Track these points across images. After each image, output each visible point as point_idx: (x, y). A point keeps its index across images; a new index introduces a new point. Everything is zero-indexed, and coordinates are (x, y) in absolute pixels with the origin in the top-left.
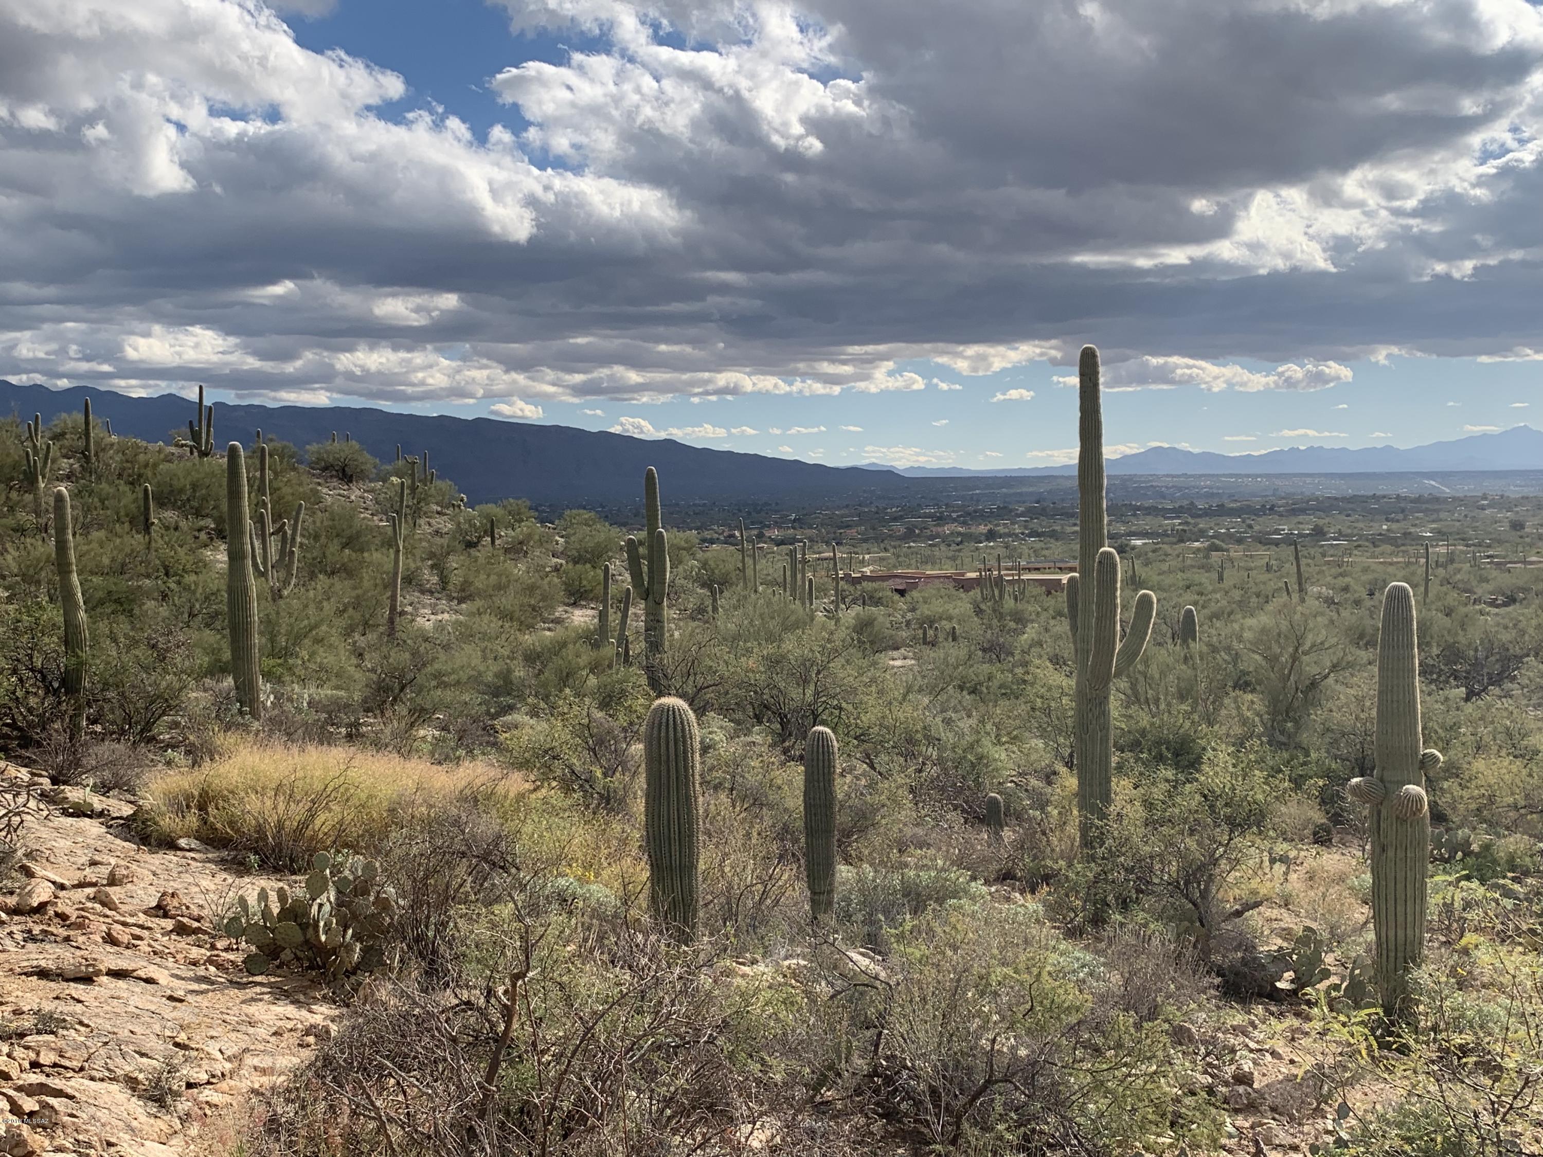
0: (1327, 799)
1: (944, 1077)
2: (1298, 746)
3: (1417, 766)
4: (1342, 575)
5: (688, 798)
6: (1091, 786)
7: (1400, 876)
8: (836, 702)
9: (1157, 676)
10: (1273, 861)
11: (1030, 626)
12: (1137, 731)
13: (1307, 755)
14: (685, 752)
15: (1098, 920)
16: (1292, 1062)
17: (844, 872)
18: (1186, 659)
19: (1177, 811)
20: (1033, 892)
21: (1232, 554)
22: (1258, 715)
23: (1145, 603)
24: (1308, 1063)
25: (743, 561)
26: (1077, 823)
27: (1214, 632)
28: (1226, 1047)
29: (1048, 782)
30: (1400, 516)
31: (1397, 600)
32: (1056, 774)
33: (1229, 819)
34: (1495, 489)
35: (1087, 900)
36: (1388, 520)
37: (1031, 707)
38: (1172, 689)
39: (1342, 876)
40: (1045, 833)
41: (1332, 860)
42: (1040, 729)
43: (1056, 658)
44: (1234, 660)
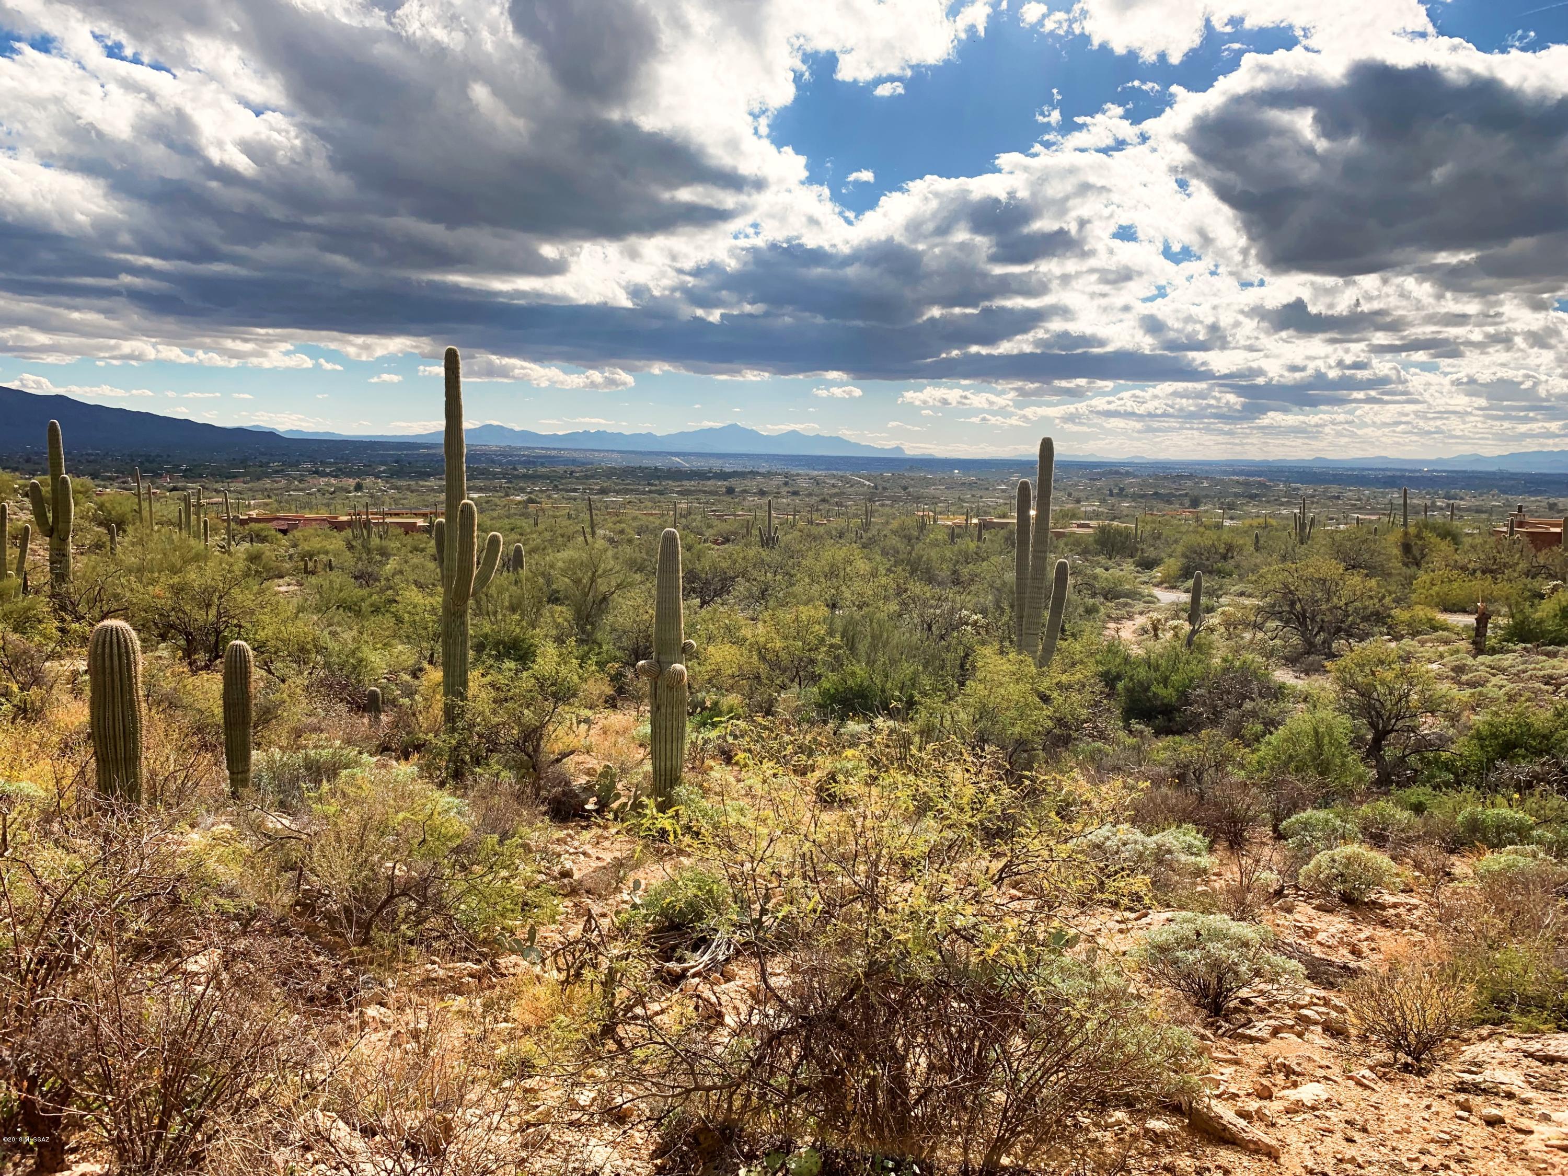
0: (616, 678)
1: (355, 898)
2: (594, 642)
3: (680, 650)
4: (620, 522)
5: (132, 701)
6: (453, 676)
7: (669, 725)
8: (236, 622)
9: (496, 595)
10: (579, 723)
11: (392, 558)
12: (482, 636)
13: (600, 647)
14: (129, 664)
15: (457, 775)
16: (598, 858)
17: (256, 755)
18: (516, 582)
19: (518, 691)
20: (407, 759)
21: (544, 505)
22: (566, 620)
23: (494, 541)
24: (608, 857)
25: (139, 504)
26: (441, 705)
27: (533, 562)
28: (553, 854)
29: (415, 676)
30: (657, 482)
31: (670, 540)
32: (421, 670)
33: (554, 695)
34: (716, 465)
35: (450, 761)
36: (649, 484)
37: (399, 620)
38: (507, 604)
39: (626, 730)
40: (414, 715)
41: (618, 719)
42: (408, 637)
43: (416, 583)
44: (549, 582)
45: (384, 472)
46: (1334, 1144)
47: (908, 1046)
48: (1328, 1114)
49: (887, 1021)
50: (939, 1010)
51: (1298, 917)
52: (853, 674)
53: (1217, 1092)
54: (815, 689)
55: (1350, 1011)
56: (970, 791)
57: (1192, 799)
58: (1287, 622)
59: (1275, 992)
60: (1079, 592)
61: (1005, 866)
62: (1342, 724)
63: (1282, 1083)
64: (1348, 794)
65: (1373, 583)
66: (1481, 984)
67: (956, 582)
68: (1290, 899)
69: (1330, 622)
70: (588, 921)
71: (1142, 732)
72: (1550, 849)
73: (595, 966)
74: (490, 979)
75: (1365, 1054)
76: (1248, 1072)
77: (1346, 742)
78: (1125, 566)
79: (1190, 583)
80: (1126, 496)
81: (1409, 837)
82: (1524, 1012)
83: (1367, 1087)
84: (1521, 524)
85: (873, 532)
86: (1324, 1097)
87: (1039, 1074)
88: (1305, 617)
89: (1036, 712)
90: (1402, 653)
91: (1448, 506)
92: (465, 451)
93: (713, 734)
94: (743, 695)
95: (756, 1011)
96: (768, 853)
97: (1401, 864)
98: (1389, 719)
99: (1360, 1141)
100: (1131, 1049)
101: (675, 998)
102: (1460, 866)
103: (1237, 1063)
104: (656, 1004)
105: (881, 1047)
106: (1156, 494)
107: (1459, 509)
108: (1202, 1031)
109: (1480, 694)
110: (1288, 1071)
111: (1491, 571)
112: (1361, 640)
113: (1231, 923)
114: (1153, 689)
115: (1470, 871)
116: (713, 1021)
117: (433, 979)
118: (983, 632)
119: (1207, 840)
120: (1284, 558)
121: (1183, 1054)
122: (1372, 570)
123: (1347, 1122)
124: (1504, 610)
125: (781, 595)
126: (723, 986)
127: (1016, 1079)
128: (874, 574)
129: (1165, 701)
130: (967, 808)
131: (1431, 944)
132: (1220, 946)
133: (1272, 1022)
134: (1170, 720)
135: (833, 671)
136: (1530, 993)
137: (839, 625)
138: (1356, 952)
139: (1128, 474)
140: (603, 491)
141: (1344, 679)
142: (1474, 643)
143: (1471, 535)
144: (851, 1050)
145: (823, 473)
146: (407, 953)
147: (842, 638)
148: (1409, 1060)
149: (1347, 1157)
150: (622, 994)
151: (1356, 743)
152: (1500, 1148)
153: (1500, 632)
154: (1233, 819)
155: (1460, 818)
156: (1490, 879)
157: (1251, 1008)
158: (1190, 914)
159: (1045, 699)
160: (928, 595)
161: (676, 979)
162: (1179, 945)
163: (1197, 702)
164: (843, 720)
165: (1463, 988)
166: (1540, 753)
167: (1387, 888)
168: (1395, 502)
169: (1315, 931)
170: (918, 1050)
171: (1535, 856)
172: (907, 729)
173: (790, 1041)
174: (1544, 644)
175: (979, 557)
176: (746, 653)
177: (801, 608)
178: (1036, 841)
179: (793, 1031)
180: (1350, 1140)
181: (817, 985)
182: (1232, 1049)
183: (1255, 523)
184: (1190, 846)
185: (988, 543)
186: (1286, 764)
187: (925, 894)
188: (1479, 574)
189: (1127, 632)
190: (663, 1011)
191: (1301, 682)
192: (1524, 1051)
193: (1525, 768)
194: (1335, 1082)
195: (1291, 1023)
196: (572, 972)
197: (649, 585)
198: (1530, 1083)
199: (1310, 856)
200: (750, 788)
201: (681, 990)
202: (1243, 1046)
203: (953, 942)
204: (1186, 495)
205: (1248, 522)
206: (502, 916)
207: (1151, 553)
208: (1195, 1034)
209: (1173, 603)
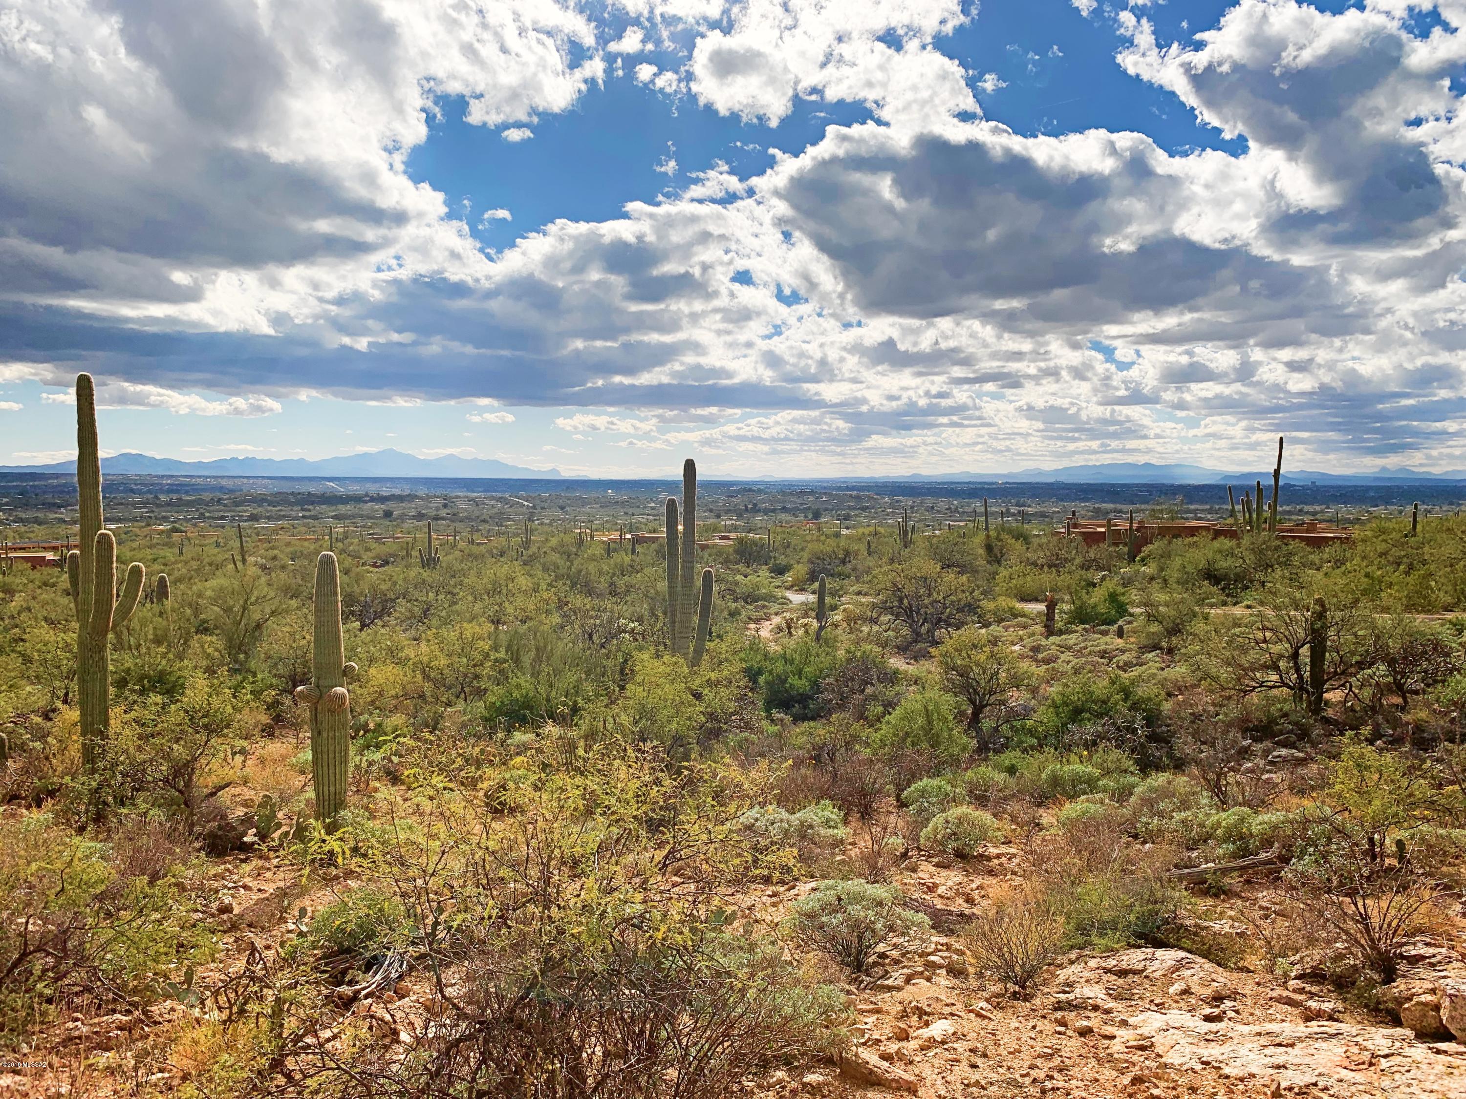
0: (272, 706)
2: (248, 671)
3: (341, 673)
4: (273, 548)
6: (92, 715)
7: (331, 748)
9: (138, 628)
10: (234, 754)
11: (17, 595)
12: (123, 671)
13: (254, 675)
15: (99, 818)
16: (260, 890)
18: (161, 613)
19: (166, 725)
20: (39, 806)
21: (189, 534)
22: (217, 650)
23: (136, 571)
24: (270, 888)
26: (78, 746)
27: (180, 593)
28: (210, 890)
29: (47, 717)
30: (311, 507)
31: (327, 563)
32: (54, 710)
33: (206, 727)
34: (373, 489)
35: (90, 803)
36: (303, 510)
37: (27, 660)
38: (151, 637)
39: (284, 758)
40: (47, 758)
41: (275, 748)
42: (37, 677)
43: (46, 619)
44: (197, 610)
45: (6, 504)
46: (962, 1071)
47: (584, 1036)
48: (955, 1045)
49: (563, 1014)
50: (611, 999)
51: (921, 875)
52: (518, 686)
53: (863, 1041)
54: (481, 704)
55: (968, 952)
56: (634, 785)
57: (827, 777)
58: (897, 616)
59: (906, 944)
60: (723, 597)
61: (669, 853)
62: (948, 702)
63: (916, 1024)
64: (955, 763)
65: (964, 578)
66: (1068, 916)
67: (613, 593)
68: (914, 859)
69: (932, 615)
70: (252, 954)
71: (782, 720)
72: (1113, 795)
73: (261, 999)
74: (142, 1029)
75: (982, 988)
76: (888, 1019)
77: (951, 718)
78: (761, 573)
79: (816, 585)
80: (759, 511)
81: (1006, 796)
82: (1102, 935)
83: (984, 1017)
84: (1075, 526)
85: (533, 549)
86: (951, 1032)
87: (707, 1046)
88: (911, 611)
89: (691, 709)
90: (990, 638)
91: (1019, 512)
92: (101, 479)
93: (377, 756)
94: (407, 714)
95: (432, 1024)
96: (439, 866)
97: (1001, 819)
98: (984, 695)
99: (981, 1065)
100: (788, 1011)
101: (347, 1022)
102: (1046, 817)
103: (878, 1011)
104: (328, 1030)
105: (558, 1041)
106: (784, 508)
107: (1027, 514)
108: (847, 987)
109: (1053, 668)
110: (921, 1012)
111: (1055, 565)
112: (958, 628)
113: (866, 886)
114: (790, 680)
115: (1054, 820)
116: (387, 1041)
117: (76, 1038)
118: (640, 638)
119: (842, 813)
120: (892, 561)
121: (832, 1011)
122: (963, 569)
123: (971, 1050)
124: (1067, 597)
125: (444, 614)
126: (398, 1003)
127: (686, 1054)
128: (536, 590)
129: (801, 691)
130: (632, 801)
131: (1027, 887)
132: (859, 907)
133: (905, 971)
134: (805, 708)
135: (498, 685)
136: (1105, 918)
137: (503, 639)
138: (970, 901)
139: (760, 491)
140: (254, 518)
141: (947, 663)
142: (1046, 626)
143: (1038, 536)
144: (529, 1048)
145: (483, 495)
146: (44, 1014)
147: (507, 652)
148: (1017, 988)
149: (972, 1081)
150: (290, 1024)
151: (960, 715)
152: (1090, 1055)
153: (1065, 616)
154: (863, 793)
155: (1044, 776)
156: (1070, 824)
157: (887, 961)
158: (831, 882)
159: (698, 696)
160: (588, 607)
161: (348, 1003)
162: (823, 910)
163: (827, 690)
164: (509, 731)
165: (1055, 921)
166: (1100, 716)
167: (991, 842)
168: (978, 510)
169: (936, 886)
170: (593, 1039)
171: (1102, 802)
172: (573, 733)
173: (469, 1047)
174: (1098, 625)
175: (634, 569)
176: (409, 673)
177: (465, 625)
178: (696, 826)
179: (470, 1037)
180: (974, 1066)
181: (493, 990)
182: (873, 999)
183: (867, 531)
184: (828, 820)
185: (641, 556)
186: (904, 740)
187: (596, 887)
188: (1046, 568)
189: (766, 631)
190: (335, 1037)
191: (911, 667)
192: (1104, 968)
193: (1091, 729)
194: (959, 1016)
195: (920, 969)
196: (235, 1009)
197: (305, 610)
198: (1110, 995)
199: (928, 820)
200: (418, 806)
201: (354, 1012)
202: (882, 996)
203: (622, 933)
204: (809, 508)
205: (861, 530)
206: (154, 960)
207: (782, 560)
208: (842, 990)
209: (802, 604)
